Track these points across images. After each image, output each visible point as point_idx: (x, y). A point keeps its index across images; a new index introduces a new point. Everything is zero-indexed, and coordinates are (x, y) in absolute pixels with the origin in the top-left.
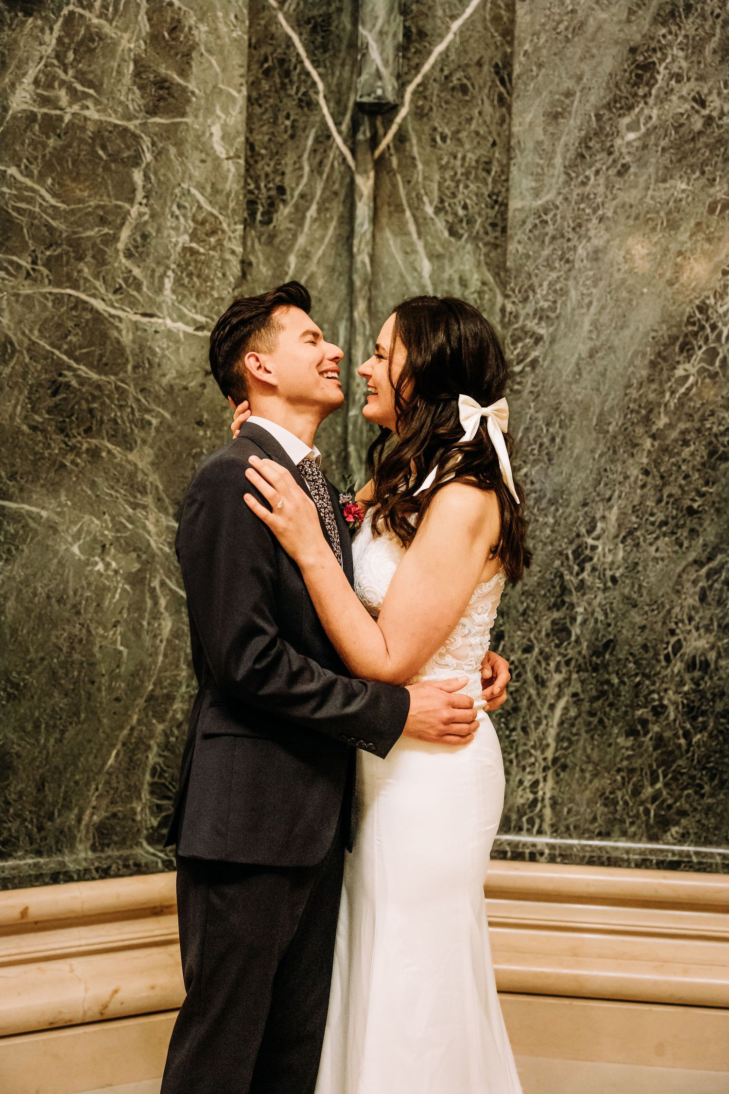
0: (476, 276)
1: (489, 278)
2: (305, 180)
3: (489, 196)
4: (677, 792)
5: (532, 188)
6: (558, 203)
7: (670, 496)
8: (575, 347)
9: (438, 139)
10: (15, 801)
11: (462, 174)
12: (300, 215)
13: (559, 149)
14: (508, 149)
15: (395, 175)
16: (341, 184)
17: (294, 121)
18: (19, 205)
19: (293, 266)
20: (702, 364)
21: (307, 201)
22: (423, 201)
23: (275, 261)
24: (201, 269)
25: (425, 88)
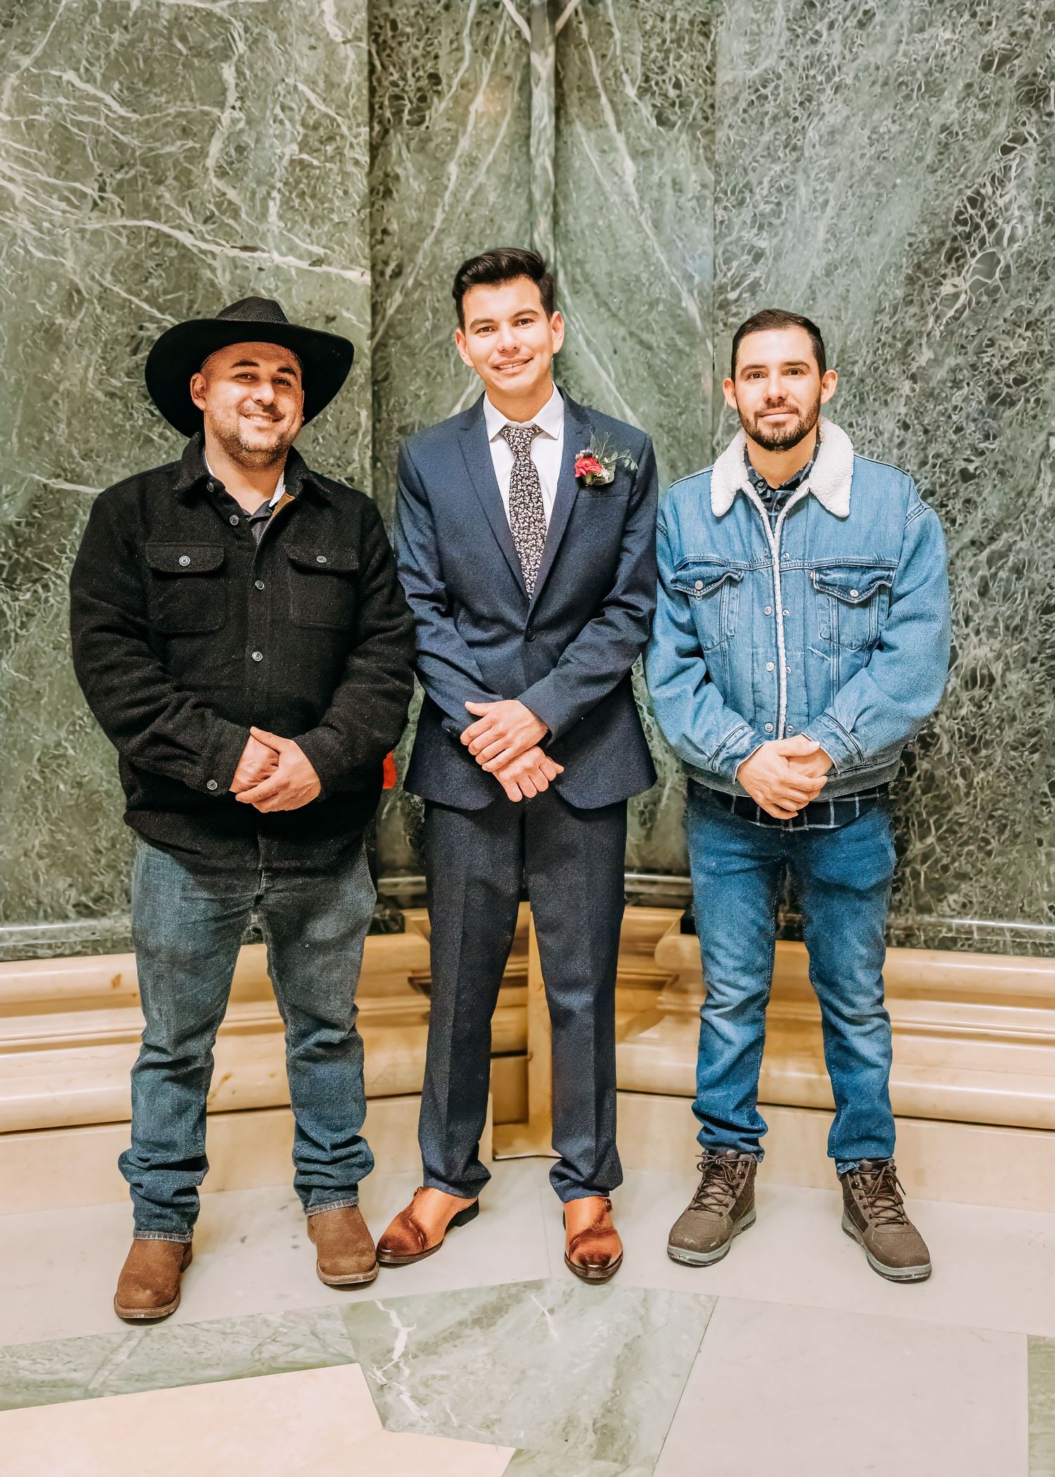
2: (466, 64)
3: (708, 68)
4: (955, 849)
5: (746, 53)
6: (779, 70)
7: (937, 456)
8: (807, 263)
10: (107, 849)
11: (672, 42)
12: (460, 110)
15: (585, 48)
16: (515, 66)
18: (80, 118)
19: (453, 178)
20: (977, 277)
21: (469, 91)
22: (622, 81)
23: (430, 172)
24: (315, 187)
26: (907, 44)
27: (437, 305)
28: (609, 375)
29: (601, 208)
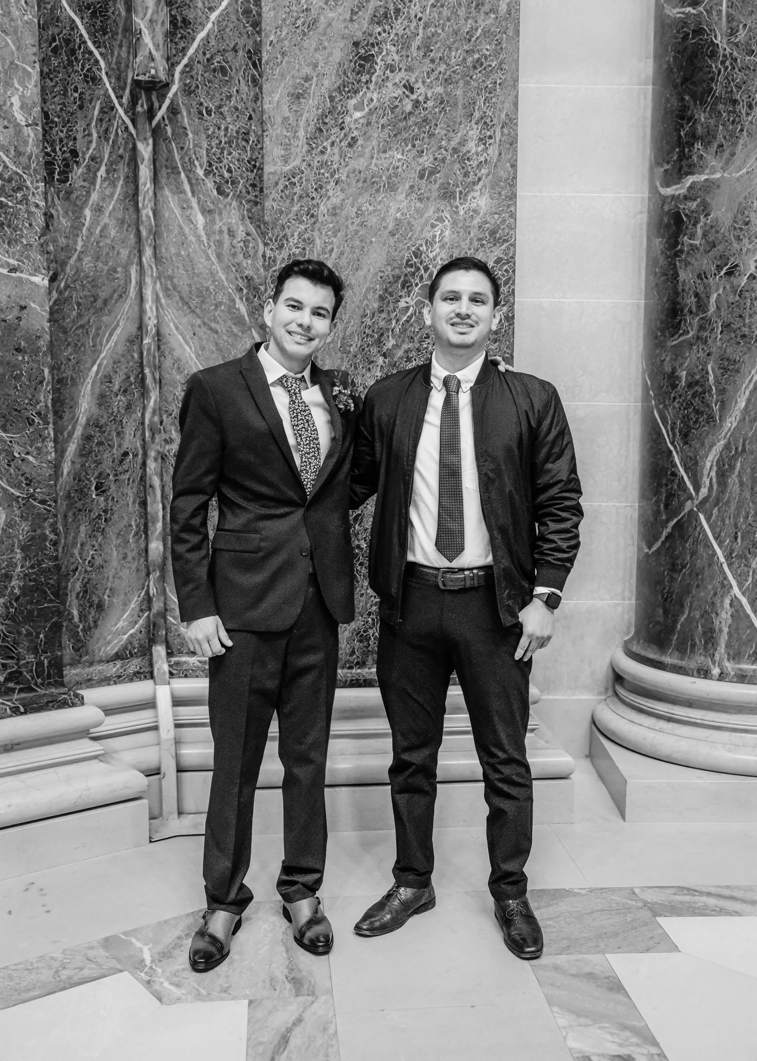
1: (252, 229)
2: (94, 145)
3: (248, 162)
5: (282, 156)
6: (303, 168)
9: (204, 112)
11: (225, 143)
12: (91, 175)
13: (302, 124)
14: (261, 123)
15: (170, 141)
16: (125, 150)
17: (81, 93)
19: (88, 218)
20: (419, 298)
21: (96, 163)
22: (194, 164)
23: (73, 213)
24: (10, 220)
25: (191, 68)
26: (377, 159)
27: (80, 301)
28: (191, 348)
29: (183, 244)
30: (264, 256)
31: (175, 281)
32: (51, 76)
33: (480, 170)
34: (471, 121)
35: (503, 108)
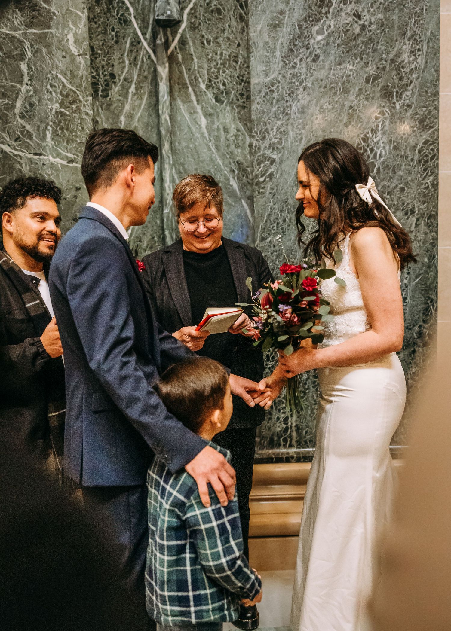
0: (233, 126)
1: (241, 127)
2: (126, 69)
3: (238, 77)
5: (264, 71)
6: (279, 79)
9: (205, 42)
11: (221, 64)
12: (125, 91)
13: (278, 46)
14: (248, 48)
15: (181, 65)
16: (149, 73)
17: (117, 32)
19: (123, 123)
21: (129, 82)
22: (198, 81)
23: (112, 119)
24: (68, 124)
25: (195, 11)
26: (334, 70)
29: (191, 139)
30: (251, 146)
31: (186, 166)
32: (96, 20)
33: (412, 75)
34: (404, 38)
35: (428, 28)
